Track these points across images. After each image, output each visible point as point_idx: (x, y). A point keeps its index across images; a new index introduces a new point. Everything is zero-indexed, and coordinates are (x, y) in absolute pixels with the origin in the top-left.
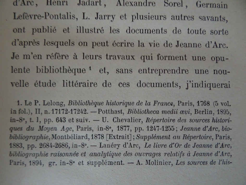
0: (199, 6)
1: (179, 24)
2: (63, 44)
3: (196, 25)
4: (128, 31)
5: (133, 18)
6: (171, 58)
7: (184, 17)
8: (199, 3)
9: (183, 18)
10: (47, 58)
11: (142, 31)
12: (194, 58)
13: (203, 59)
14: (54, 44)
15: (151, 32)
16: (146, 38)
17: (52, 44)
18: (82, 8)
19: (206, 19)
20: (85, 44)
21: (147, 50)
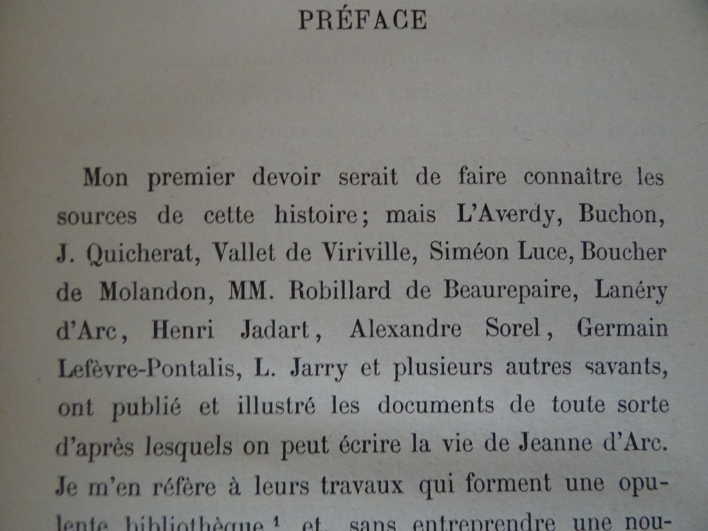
0: (585, 332)
1: (529, 386)
2: (200, 449)
3: (578, 386)
4: (384, 407)
5: (397, 372)
6: (505, 485)
7: (544, 365)
8: (585, 324)
9: (539, 367)
10: (156, 493)
11: (422, 407)
12: (571, 485)
13: (595, 485)
14: (174, 452)
15: (449, 408)
16: (435, 427)
17: (169, 452)
18: (254, 347)
19: (607, 369)
20: (258, 448)
21: (438, 464)
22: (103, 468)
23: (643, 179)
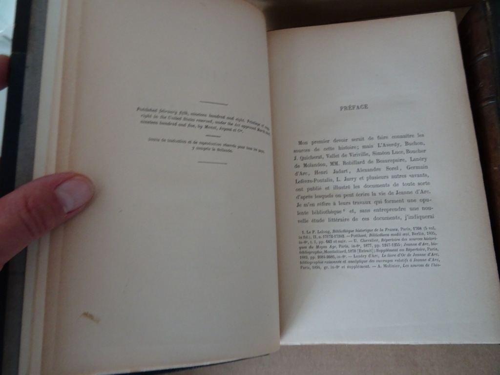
1: (397, 181)
2: (327, 197)
3: (408, 180)
4: (365, 187)
5: (367, 179)
6: (393, 201)
8: (409, 167)
9: (399, 176)
10: (318, 206)
11: (374, 186)
12: (409, 201)
13: (415, 201)
15: (380, 186)
16: (377, 190)
17: (320, 197)
18: (336, 175)
19: (414, 176)
20: (339, 196)
21: (378, 198)
22: (307, 201)
23: (419, 136)
